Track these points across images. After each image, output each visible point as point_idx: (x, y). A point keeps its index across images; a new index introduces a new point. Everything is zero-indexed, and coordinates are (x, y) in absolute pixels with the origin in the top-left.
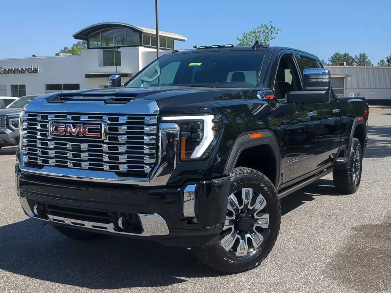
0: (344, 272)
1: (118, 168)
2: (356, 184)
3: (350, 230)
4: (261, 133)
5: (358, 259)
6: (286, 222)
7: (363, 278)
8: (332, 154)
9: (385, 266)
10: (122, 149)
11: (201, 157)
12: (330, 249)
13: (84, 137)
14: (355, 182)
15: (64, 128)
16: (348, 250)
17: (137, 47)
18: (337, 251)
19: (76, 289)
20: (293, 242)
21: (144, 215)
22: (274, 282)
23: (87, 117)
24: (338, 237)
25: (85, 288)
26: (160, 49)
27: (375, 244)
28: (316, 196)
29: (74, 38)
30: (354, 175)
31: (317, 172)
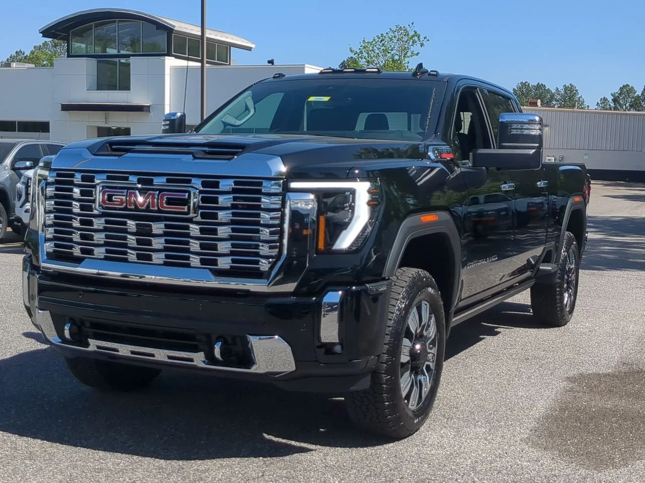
0: (559, 441)
1: (215, 263)
2: (568, 310)
3: (564, 381)
4: (436, 214)
5: (580, 423)
6: (458, 367)
7: (591, 449)
8: (531, 257)
9: (622, 434)
10: (223, 231)
11: (349, 248)
12: (533, 408)
13: (159, 211)
14: (566, 305)
15: (124, 197)
16: (562, 410)
17: (162, 58)
18: (546, 411)
19: (133, 459)
20: (473, 396)
21: (258, 337)
22: (451, 453)
23: (165, 180)
24: (545, 391)
25: (148, 458)
26: (208, 62)
27: (605, 401)
28: (502, 329)
29: (41, 35)
30: (566, 295)
31: (515, 282)
